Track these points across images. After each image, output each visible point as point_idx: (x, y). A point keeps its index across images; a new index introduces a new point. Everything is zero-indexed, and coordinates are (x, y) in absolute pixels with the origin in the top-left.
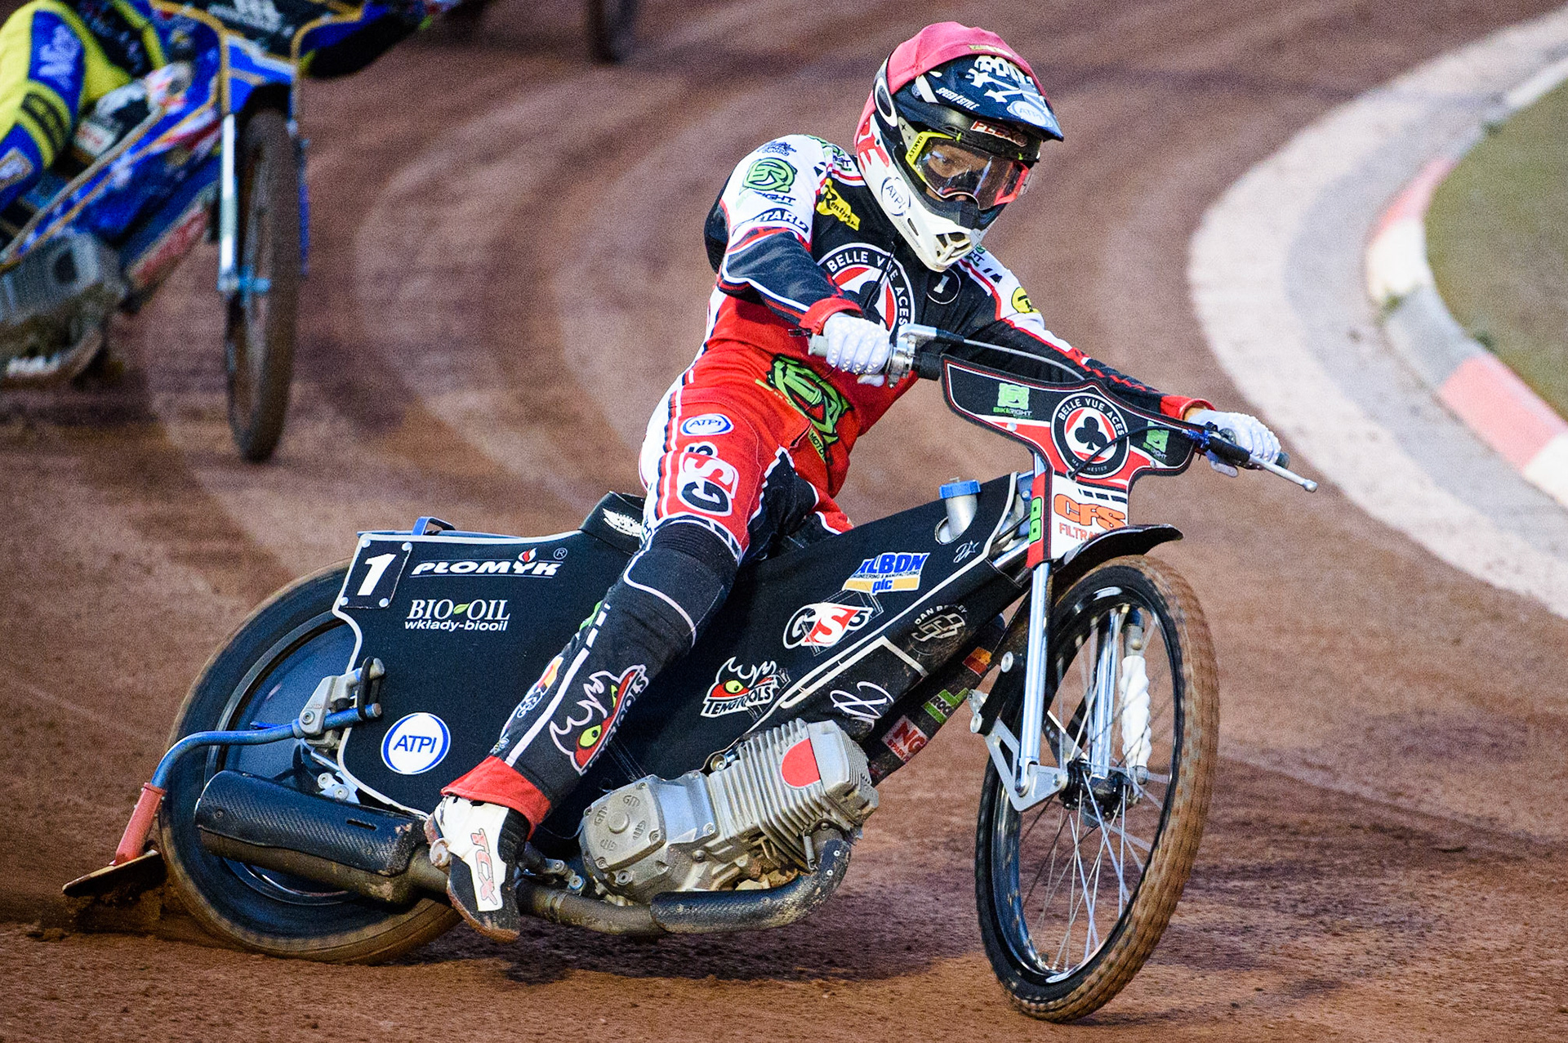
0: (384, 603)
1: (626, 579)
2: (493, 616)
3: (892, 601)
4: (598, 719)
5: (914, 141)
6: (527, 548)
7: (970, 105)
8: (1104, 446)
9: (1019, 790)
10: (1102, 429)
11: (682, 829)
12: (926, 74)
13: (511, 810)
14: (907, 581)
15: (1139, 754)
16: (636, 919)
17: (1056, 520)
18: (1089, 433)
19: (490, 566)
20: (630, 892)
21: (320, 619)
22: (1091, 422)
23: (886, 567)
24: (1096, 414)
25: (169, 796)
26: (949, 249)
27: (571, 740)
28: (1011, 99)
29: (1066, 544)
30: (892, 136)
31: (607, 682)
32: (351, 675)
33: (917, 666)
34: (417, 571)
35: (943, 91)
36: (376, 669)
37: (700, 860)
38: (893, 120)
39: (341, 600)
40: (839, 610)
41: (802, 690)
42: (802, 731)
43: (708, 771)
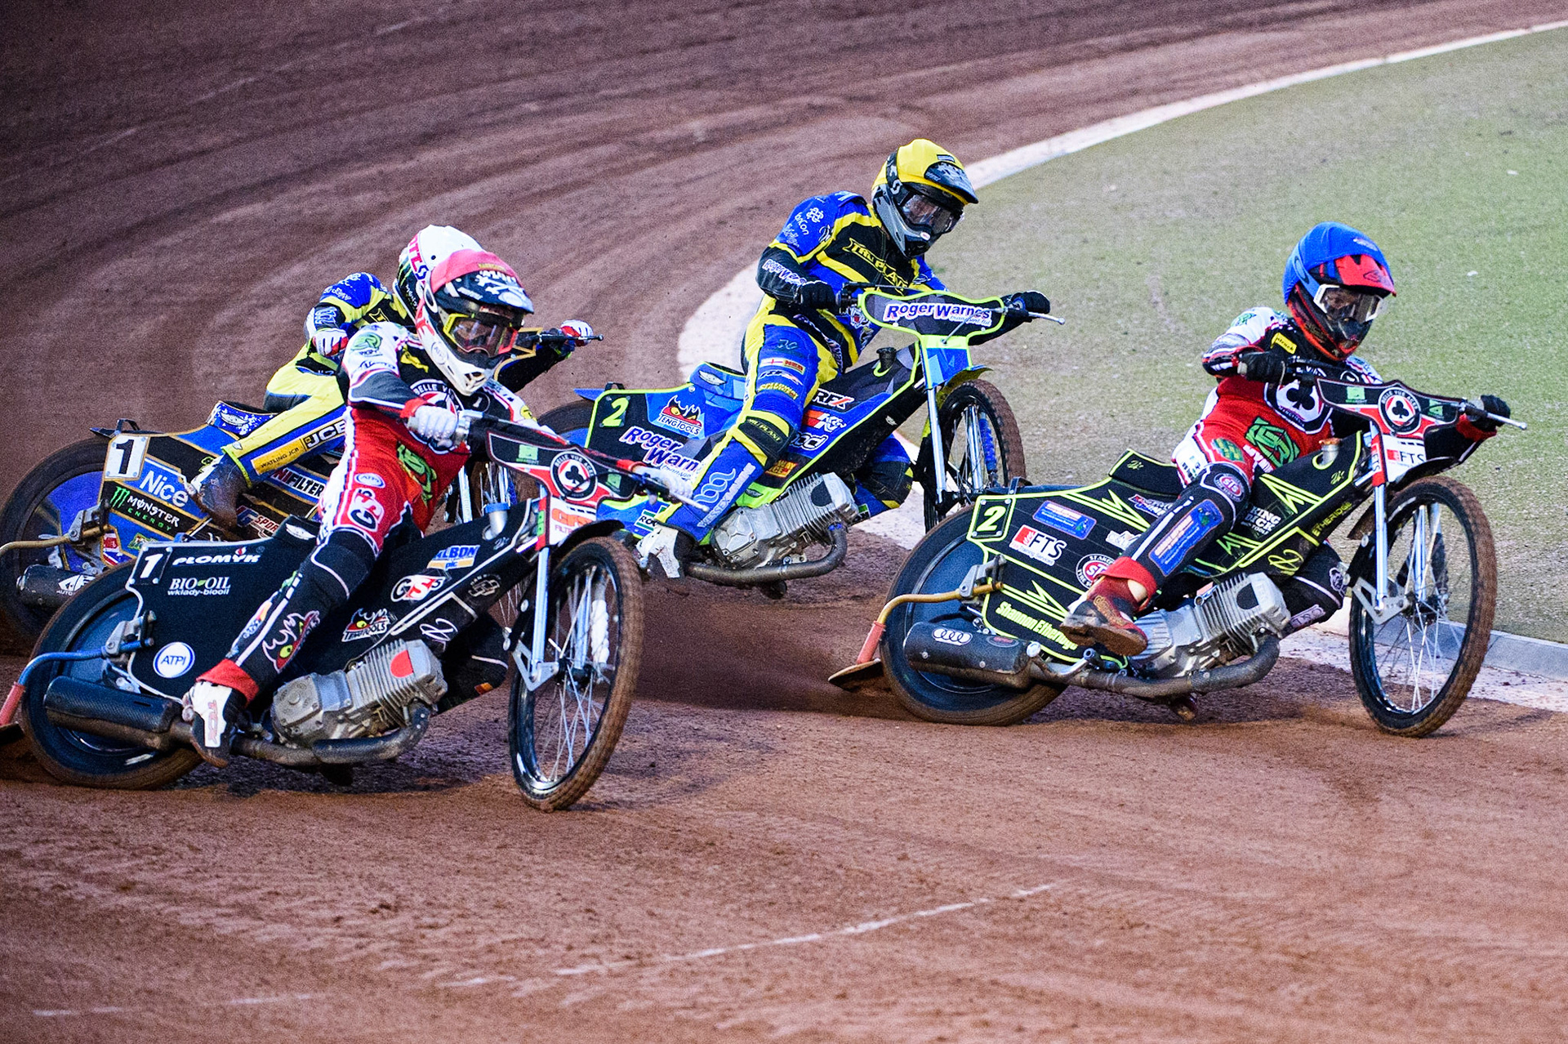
0: (155, 581)
1: (313, 559)
2: (220, 587)
3: (456, 573)
4: (291, 641)
5: (448, 320)
6: (241, 547)
7: (478, 297)
8: (582, 481)
9: (531, 678)
10: (581, 472)
11: (332, 702)
12: (453, 281)
13: (234, 690)
14: (467, 561)
15: (601, 655)
16: (305, 756)
17: (553, 522)
18: (573, 474)
19: (219, 559)
20: (299, 740)
21: (119, 593)
22: (574, 469)
23: (453, 554)
24: (578, 464)
25: (28, 691)
26: (472, 383)
27: (275, 653)
28: (501, 291)
29: (558, 537)
30: (435, 318)
31: (297, 619)
32: (137, 620)
33: (471, 611)
34: (176, 563)
35: (462, 290)
36: (151, 617)
37: (341, 722)
38: (435, 309)
39: (131, 581)
40: (426, 579)
41: (404, 625)
42: (402, 646)
43: (347, 671)
